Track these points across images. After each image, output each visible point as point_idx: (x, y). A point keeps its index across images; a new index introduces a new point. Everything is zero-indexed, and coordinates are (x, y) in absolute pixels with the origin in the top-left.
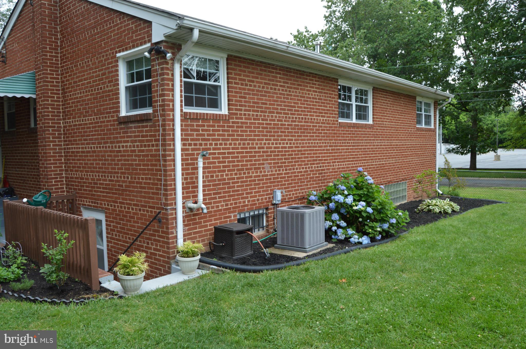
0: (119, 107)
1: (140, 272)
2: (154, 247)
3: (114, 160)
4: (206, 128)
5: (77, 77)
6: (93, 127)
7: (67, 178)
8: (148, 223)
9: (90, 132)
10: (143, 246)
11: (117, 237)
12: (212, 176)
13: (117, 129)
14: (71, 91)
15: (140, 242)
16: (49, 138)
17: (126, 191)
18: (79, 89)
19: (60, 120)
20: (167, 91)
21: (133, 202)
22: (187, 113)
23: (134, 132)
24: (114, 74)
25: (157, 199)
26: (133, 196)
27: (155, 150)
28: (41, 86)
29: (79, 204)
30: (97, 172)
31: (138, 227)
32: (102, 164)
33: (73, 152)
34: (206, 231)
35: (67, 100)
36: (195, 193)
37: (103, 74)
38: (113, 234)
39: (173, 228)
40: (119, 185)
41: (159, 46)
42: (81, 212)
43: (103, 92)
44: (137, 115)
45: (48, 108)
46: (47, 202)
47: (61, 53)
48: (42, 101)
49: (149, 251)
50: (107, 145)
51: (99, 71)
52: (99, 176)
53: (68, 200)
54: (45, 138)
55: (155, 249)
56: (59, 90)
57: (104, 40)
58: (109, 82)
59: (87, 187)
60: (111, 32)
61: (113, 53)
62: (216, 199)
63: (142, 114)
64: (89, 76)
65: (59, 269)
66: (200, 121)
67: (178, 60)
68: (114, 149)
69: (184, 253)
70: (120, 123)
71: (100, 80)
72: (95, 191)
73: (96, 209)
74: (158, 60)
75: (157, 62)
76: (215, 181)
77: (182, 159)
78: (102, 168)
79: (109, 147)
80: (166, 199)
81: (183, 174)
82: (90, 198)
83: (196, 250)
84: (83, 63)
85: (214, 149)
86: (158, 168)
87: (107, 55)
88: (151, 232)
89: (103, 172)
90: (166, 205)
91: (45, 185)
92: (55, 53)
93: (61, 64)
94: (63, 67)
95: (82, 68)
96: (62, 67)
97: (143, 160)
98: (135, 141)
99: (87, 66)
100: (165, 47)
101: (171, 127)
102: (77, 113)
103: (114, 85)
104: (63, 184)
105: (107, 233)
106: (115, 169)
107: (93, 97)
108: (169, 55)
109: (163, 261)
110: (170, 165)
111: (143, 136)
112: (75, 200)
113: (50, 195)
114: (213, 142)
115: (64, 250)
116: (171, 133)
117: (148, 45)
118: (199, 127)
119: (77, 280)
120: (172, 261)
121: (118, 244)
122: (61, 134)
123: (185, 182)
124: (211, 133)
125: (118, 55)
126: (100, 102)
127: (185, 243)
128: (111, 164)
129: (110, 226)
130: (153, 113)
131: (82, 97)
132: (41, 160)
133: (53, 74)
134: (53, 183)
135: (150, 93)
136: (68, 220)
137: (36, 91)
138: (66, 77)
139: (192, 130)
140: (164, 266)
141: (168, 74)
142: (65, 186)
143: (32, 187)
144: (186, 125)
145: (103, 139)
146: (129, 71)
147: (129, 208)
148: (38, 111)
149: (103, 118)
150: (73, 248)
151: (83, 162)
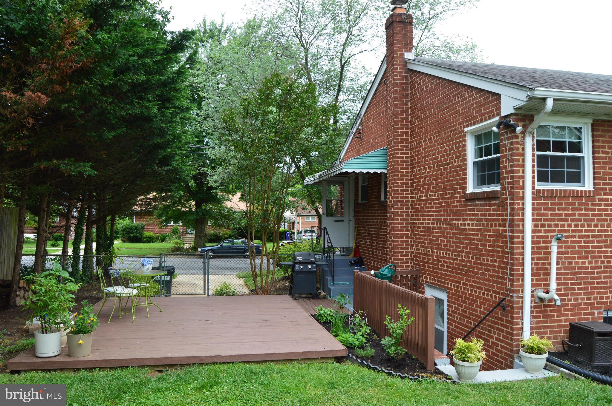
0: (466, 183)
1: (476, 360)
2: (497, 336)
3: (459, 238)
4: (563, 206)
5: (425, 152)
6: (440, 203)
7: (412, 252)
8: (491, 309)
9: (436, 207)
10: (485, 333)
11: (458, 320)
12: (570, 263)
13: (463, 206)
14: (419, 166)
15: (482, 328)
16: (397, 212)
17: (470, 271)
18: (428, 164)
19: (409, 194)
20: (517, 167)
21: (476, 285)
22: (540, 190)
23: (481, 210)
24: (461, 149)
25: (503, 284)
26: (477, 278)
27: (503, 231)
28: (392, 162)
29: (423, 281)
30: (442, 249)
31: (481, 312)
32: (447, 242)
33: (419, 227)
34: (559, 326)
35: (415, 175)
36: (547, 281)
37: (451, 150)
38: (454, 316)
39: (518, 318)
40: (463, 265)
41: (508, 119)
42: (424, 289)
43: (450, 168)
44: (484, 192)
45: (397, 183)
46: (392, 276)
47: (411, 128)
48: (392, 176)
49: (491, 340)
50: (453, 222)
51: (447, 146)
52: (443, 253)
53: (411, 276)
54: (393, 212)
55: (497, 339)
56: (408, 165)
57: (452, 114)
58: (457, 157)
59: (431, 263)
60: (459, 106)
61: (461, 128)
62: (575, 290)
63: (489, 191)
64: (437, 151)
65: (398, 343)
66: (557, 199)
67: (530, 133)
68: (460, 227)
69: (529, 348)
70: (467, 200)
71: (447, 155)
72: (439, 269)
73: (438, 287)
74: (507, 134)
75: (506, 136)
76: (574, 268)
77: (532, 241)
78: (446, 246)
79: (455, 224)
80: (512, 285)
81: (533, 259)
82: (433, 276)
83: (543, 347)
84: (431, 138)
85: (573, 231)
86: (505, 250)
87: (455, 130)
88: (494, 320)
89: (447, 250)
90: (512, 291)
91: (391, 259)
92: (406, 129)
93: (411, 139)
94: (413, 142)
95: (430, 143)
96: (411, 142)
97: (489, 241)
98: (482, 220)
99: (435, 141)
100: (515, 120)
101: (521, 206)
102: (425, 188)
103: (462, 161)
104: (408, 259)
105: (449, 314)
106: (459, 247)
107: (440, 172)
108: (519, 129)
109: (506, 353)
110: (518, 248)
111: (490, 215)
112: (418, 276)
113: (396, 269)
114: (573, 223)
115: (404, 325)
116: (521, 212)
117: (497, 118)
118: (555, 205)
119: (414, 357)
120: (515, 356)
121: (458, 328)
122: (409, 209)
123: (535, 267)
124: (570, 212)
125: (466, 129)
126: (447, 177)
127: (532, 337)
128: (456, 243)
129: (452, 307)
130: (501, 191)
131: (430, 172)
132: (389, 234)
133: (403, 150)
134: (399, 257)
135: (499, 168)
136: (410, 297)
137: (388, 166)
138: (415, 152)
139: (545, 209)
140: (506, 360)
141: (518, 149)
142: (410, 261)
143: (379, 259)
144: (538, 204)
145: (449, 215)
146: (478, 145)
147: (472, 291)
148: (388, 186)
149: (449, 194)
150: (412, 325)
151: (429, 238)
